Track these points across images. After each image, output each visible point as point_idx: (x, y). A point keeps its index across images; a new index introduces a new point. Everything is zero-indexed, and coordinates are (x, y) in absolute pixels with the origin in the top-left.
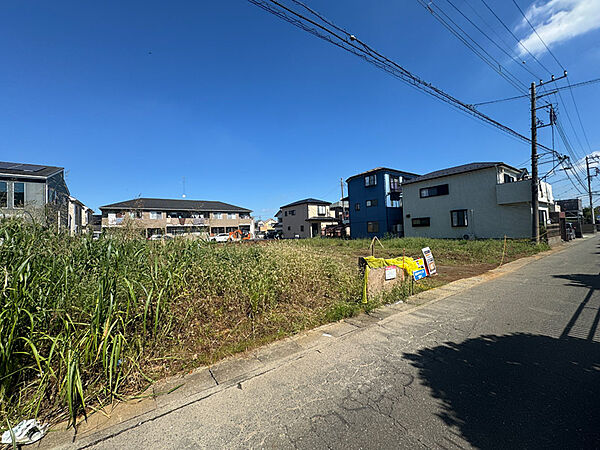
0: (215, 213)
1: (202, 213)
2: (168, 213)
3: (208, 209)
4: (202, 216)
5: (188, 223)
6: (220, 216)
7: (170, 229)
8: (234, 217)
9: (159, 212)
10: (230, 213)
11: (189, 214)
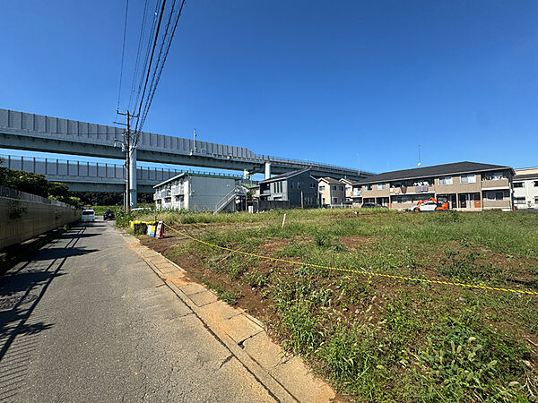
0: (441, 178)
1: (425, 180)
2: (392, 184)
4: (426, 183)
5: (411, 191)
6: (449, 181)
7: (394, 198)
11: (411, 183)
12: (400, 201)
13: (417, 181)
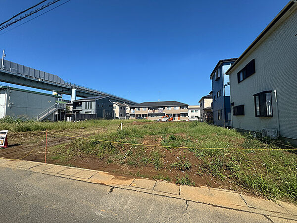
0: (168, 107)
1: (162, 107)
2: (149, 108)
3: (164, 105)
4: (162, 109)
5: (156, 112)
6: (171, 108)
7: (149, 115)
8: (178, 108)
9: (145, 108)
10: (175, 106)
11: (156, 108)
12: (152, 116)
13: (159, 107)
